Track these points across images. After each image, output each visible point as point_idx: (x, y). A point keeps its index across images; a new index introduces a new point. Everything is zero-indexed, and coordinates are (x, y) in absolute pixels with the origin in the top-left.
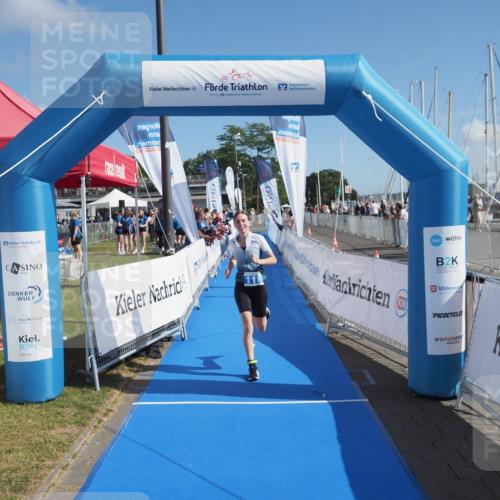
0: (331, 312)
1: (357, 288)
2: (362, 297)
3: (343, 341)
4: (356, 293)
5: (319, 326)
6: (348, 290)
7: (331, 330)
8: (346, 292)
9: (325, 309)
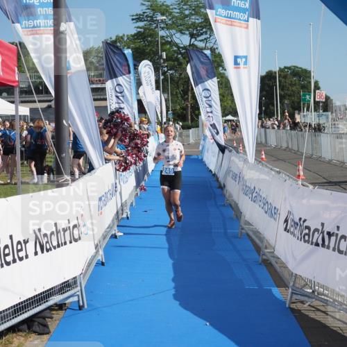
0: (295, 272)
1: (333, 239)
2: (340, 252)
3: (312, 315)
4: (332, 245)
5: (277, 292)
6: (320, 242)
7: (295, 297)
8: (317, 245)
9: (286, 267)
